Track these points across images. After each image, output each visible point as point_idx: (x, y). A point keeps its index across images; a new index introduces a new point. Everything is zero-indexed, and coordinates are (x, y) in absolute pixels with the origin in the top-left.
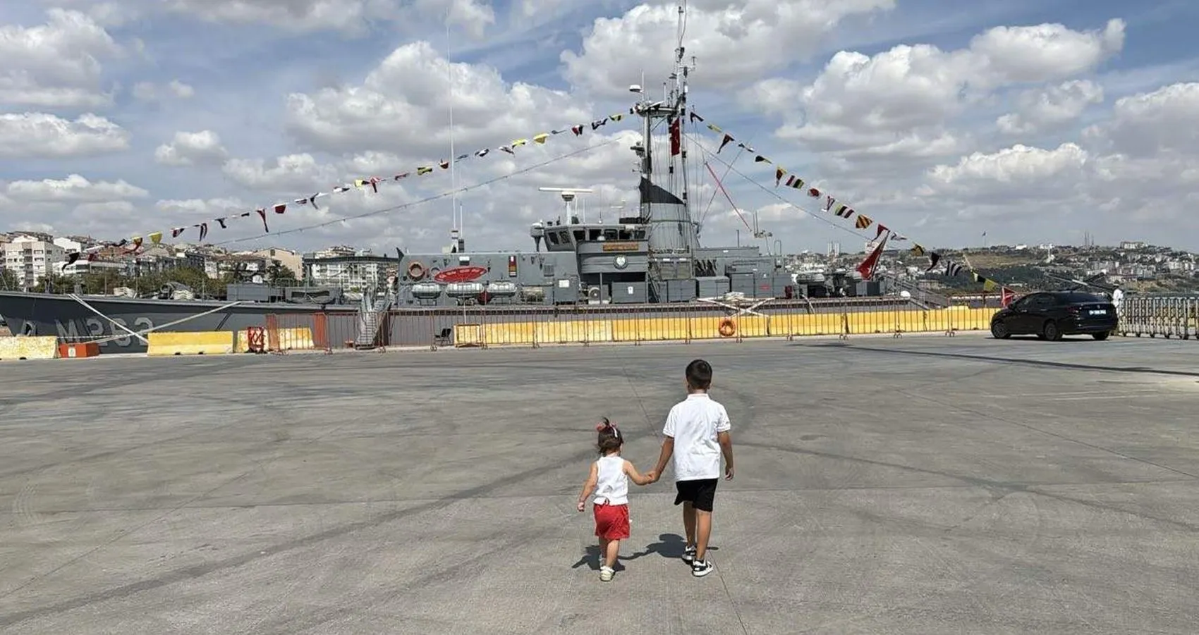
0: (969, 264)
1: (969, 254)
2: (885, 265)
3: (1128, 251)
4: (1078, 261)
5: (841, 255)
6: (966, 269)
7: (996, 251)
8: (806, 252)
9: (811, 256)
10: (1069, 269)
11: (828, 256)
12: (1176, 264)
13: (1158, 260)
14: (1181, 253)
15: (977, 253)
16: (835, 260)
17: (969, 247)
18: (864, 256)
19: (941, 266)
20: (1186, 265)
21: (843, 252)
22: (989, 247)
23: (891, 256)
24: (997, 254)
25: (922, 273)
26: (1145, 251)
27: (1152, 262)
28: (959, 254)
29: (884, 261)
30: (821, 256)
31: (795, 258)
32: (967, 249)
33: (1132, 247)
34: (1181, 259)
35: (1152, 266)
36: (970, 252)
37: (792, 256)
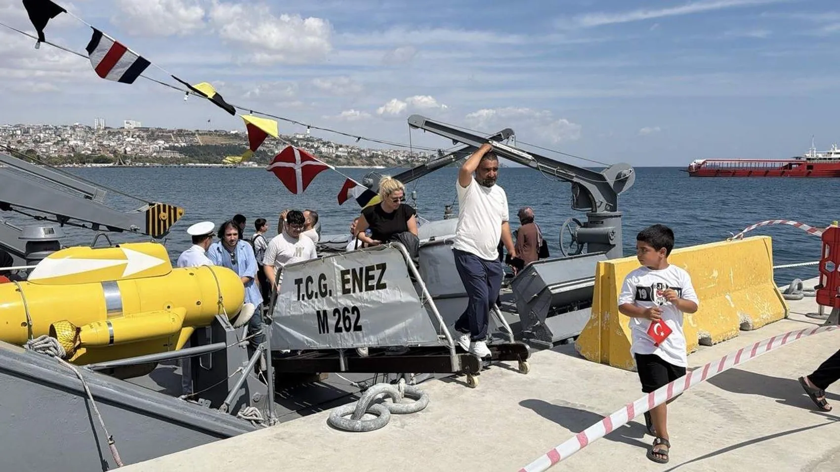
0: (200, 141)
1: (200, 134)
2: (139, 138)
3: (299, 139)
4: (270, 143)
5: (106, 128)
6: (198, 144)
7: (218, 133)
8: (77, 124)
9: (82, 127)
10: (265, 149)
11: (96, 128)
12: (326, 149)
13: (316, 146)
14: (328, 143)
15: (205, 134)
16: (101, 132)
17: (199, 129)
18: (124, 130)
19: (181, 142)
20: (331, 150)
21: (107, 126)
22: (213, 130)
23: (144, 131)
24: (219, 135)
25: (167, 145)
26: (308, 140)
27: (312, 147)
28: (192, 133)
29: (139, 135)
30: (90, 128)
31: (68, 128)
32: (198, 131)
33: (301, 137)
34: (328, 146)
35: (313, 150)
36: (200, 133)
37: (66, 126)
